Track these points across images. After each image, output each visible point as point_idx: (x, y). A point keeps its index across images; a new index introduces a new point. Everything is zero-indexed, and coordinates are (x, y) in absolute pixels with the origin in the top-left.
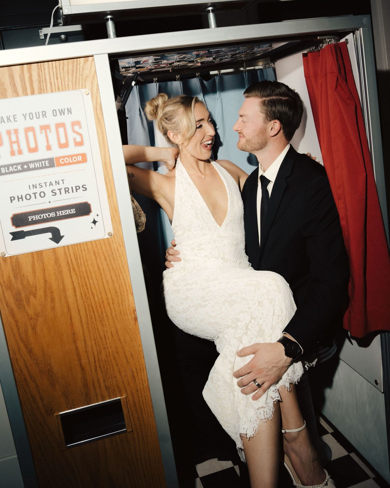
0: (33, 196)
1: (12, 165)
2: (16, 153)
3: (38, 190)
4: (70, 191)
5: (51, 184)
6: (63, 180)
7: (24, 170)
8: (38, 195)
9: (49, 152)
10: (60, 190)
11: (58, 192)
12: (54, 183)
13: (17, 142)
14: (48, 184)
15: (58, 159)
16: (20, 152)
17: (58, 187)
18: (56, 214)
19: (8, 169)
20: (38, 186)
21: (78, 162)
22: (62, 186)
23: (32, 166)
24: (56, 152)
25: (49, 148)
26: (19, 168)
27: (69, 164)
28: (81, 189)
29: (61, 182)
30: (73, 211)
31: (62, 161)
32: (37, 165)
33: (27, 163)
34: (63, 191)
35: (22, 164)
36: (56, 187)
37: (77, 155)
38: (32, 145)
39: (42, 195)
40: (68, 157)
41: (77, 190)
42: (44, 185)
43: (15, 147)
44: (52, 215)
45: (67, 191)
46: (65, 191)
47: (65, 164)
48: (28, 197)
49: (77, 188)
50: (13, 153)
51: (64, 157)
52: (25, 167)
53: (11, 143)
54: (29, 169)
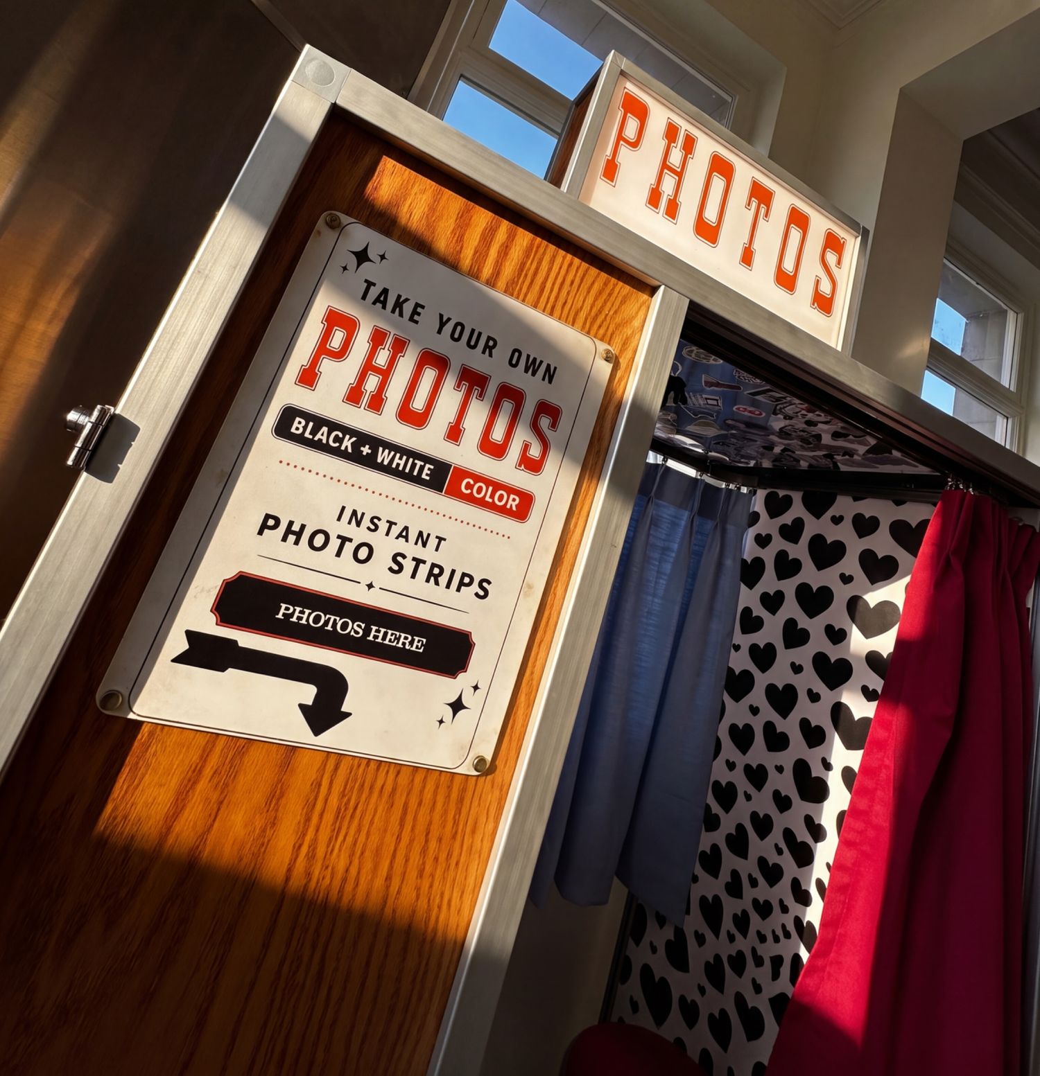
0: (334, 543)
1: (333, 426)
2: (365, 400)
3: (359, 534)
4: (443, 580)
5: (404, 534)
6: (440, 539)
7: (355, 457)
8: (349, 548)
9: (450, 446)
10: (418, 562)
11: (409, 565)
12: (413, 536)
13: (386, 374)
14: (396, 530)
15: (462, 473)
16: (377, 403)
17: (419, 552)
18: (367, 631)
19: (314, 432)
20: (366, 522)
21: (504, 511)
22: (428, 554)
23: (383, 456)
24: (466, 455)
25: (454, 433)
26: (347, 443)
27: (481, 503)
28: (475, 588)
29: (433, 542)
30: (417, 644)
31: (469, 486)
32: (399, 461)
33: (377, 443)
34: (424, 570)
35: (362, 438)
36: (411, 549)
37: (511, 490)
38: (418, 404)
39: (363, 553)
40: (488, 482)
41: (461, 584)
42: (383, 526)
43: (372, 383)
44: (355, 629)
45: (435, 574)
46: (430, 574)
47: (470, 499)
48: (318, 540)
49: (466, 580)
50: (354, 396)
51: (478, 478)
52: (366, 450)
53: (368, 367)
54: (370, 462)
